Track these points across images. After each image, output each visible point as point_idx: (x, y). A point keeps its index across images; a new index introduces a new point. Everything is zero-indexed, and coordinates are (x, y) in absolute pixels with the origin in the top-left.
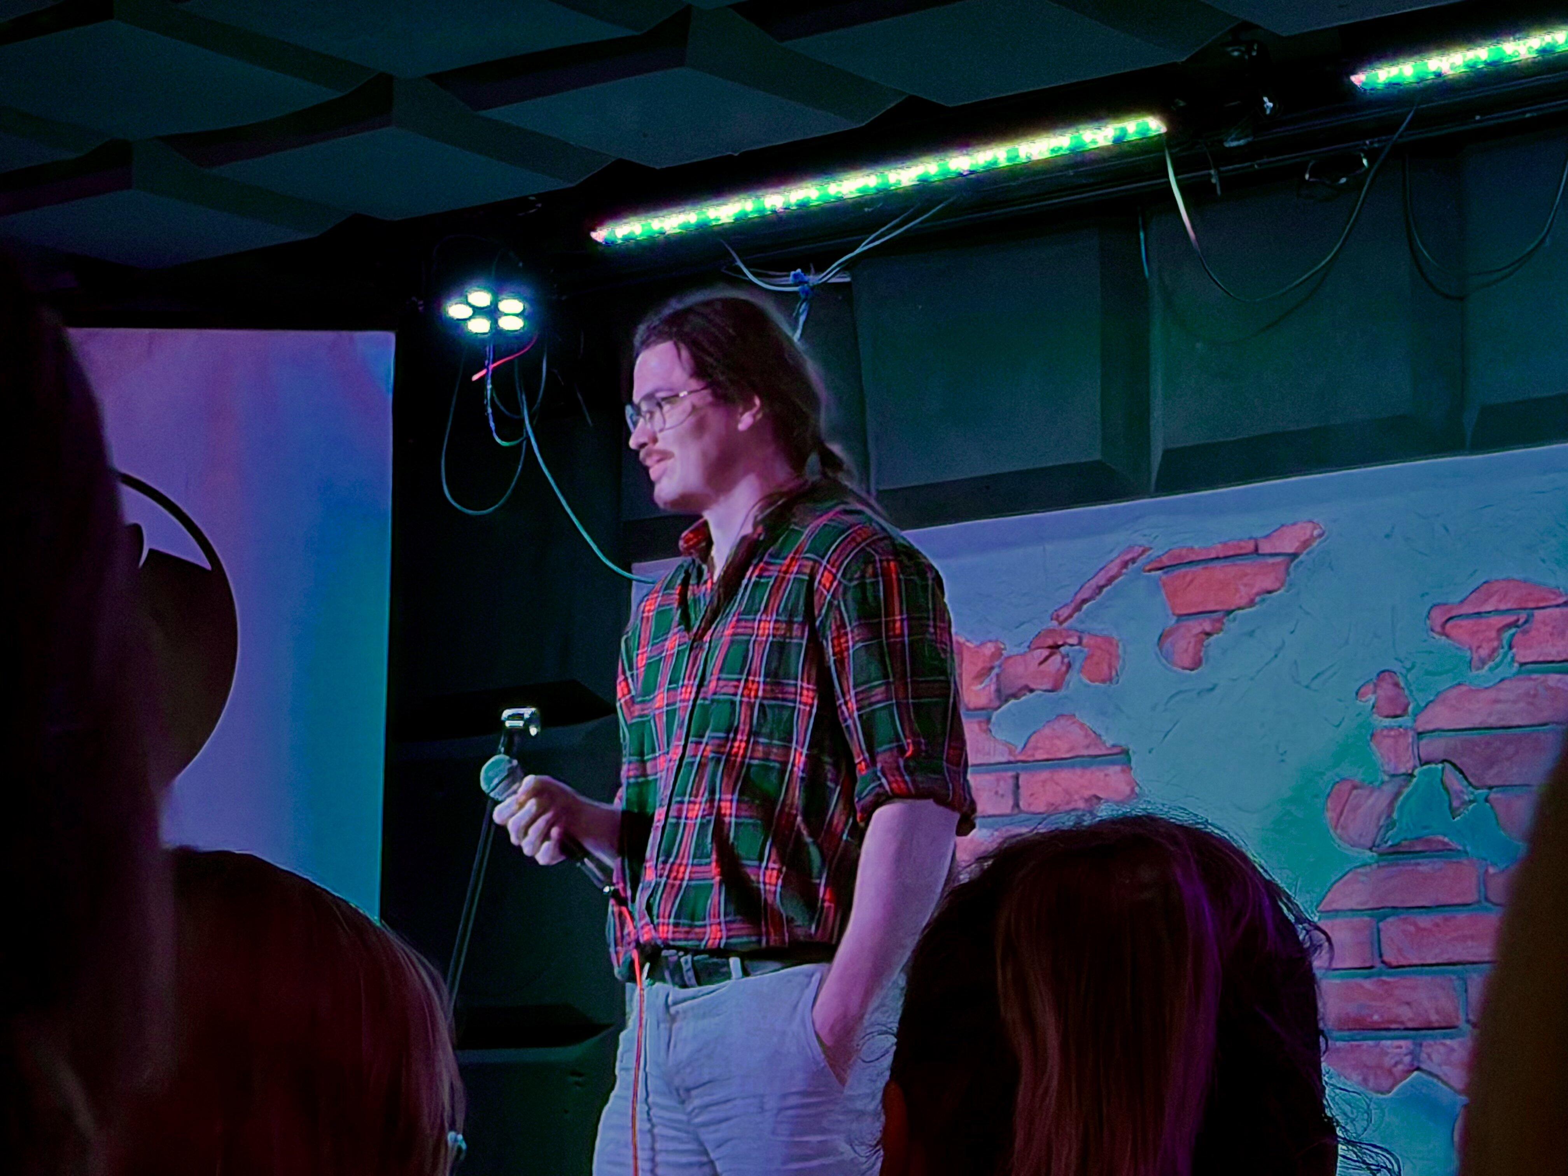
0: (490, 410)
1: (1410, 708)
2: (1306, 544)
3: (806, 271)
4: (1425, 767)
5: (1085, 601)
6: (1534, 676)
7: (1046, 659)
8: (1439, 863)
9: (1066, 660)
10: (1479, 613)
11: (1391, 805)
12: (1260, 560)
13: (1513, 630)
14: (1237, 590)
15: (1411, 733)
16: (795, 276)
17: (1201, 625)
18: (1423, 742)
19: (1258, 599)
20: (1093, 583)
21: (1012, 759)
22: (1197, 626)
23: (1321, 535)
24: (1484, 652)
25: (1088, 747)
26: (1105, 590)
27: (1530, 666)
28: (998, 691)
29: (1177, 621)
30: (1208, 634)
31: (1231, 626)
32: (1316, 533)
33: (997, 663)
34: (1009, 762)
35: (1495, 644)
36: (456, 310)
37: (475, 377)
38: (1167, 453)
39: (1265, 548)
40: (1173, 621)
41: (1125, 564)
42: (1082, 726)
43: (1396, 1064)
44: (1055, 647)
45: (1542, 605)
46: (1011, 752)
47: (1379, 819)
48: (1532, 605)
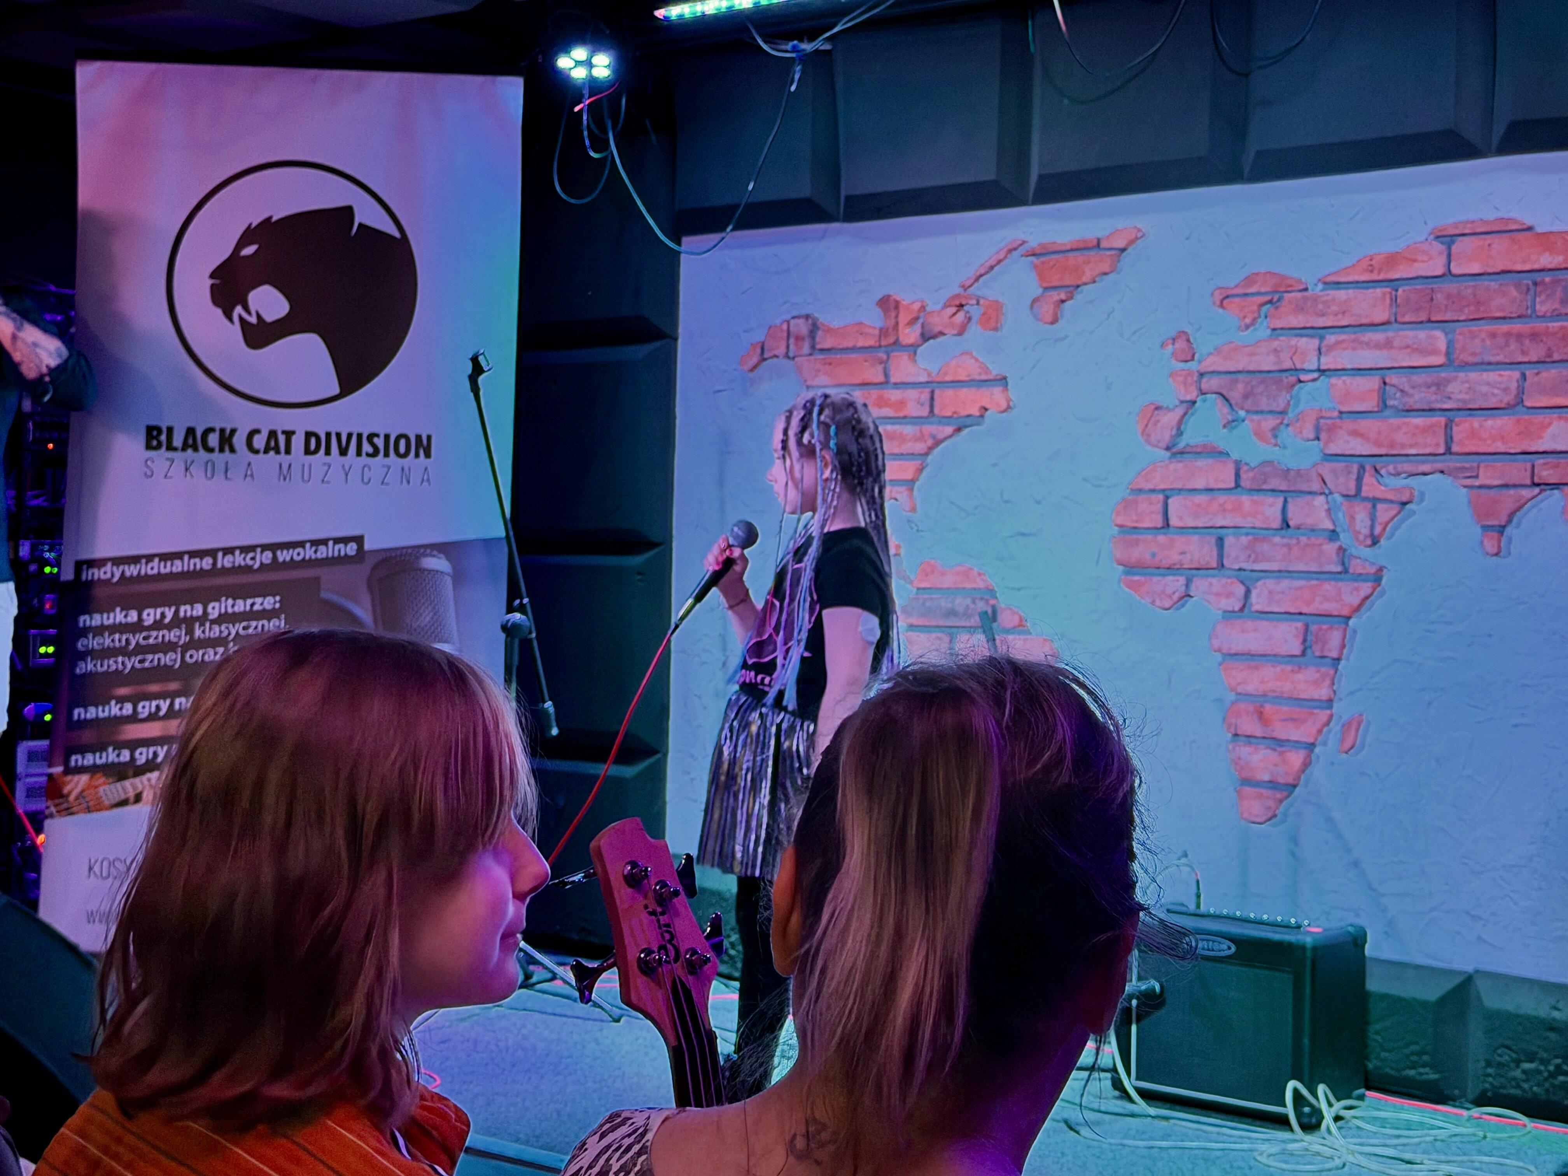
0: (586, 133)
1: (1196, 357)
2: (1132, 242)
3: (801, 40)
4: (1204, 396)
5: (981, 276)
6: (1281, 338)
7: (955, 314)
8: (1210, 461)
9: (968, 315)
10: (1246, 295)
11: (1180, 422)
12: (1101, 252)
13: (1269, 306)
14: (1083, 272)
15: (1196, 374)
16: (794, 47)
17: (1058, 295)
18: (1205, 380)
19: (1097, 279)
20: (988, 264)
21: (930, 380)
22: (1056, 296)
23: (1142, 237)
24: (1248, 321)
25: (980, 374)
26: (996, 269)
27: (1279, 332)
28: (922, 334)
29: (1044, 292)
30: (1063, 301)
31: (1079, 297)
32: (1139, 235)
33: (922, 314)
34: (928, 382)
35: (1256, 315)
36: (563, 62)
37: (577, 109)
38: (1041, 177)
39: (1104, 244)
40: (1040, 290)
41: (1010, 251)
42: (976, 360)
43: (1174, 593)
44: (961, 306)
45: (1289, 289)
46: (929, 375)
47: (1172, 430)
48: (1282, 289)
